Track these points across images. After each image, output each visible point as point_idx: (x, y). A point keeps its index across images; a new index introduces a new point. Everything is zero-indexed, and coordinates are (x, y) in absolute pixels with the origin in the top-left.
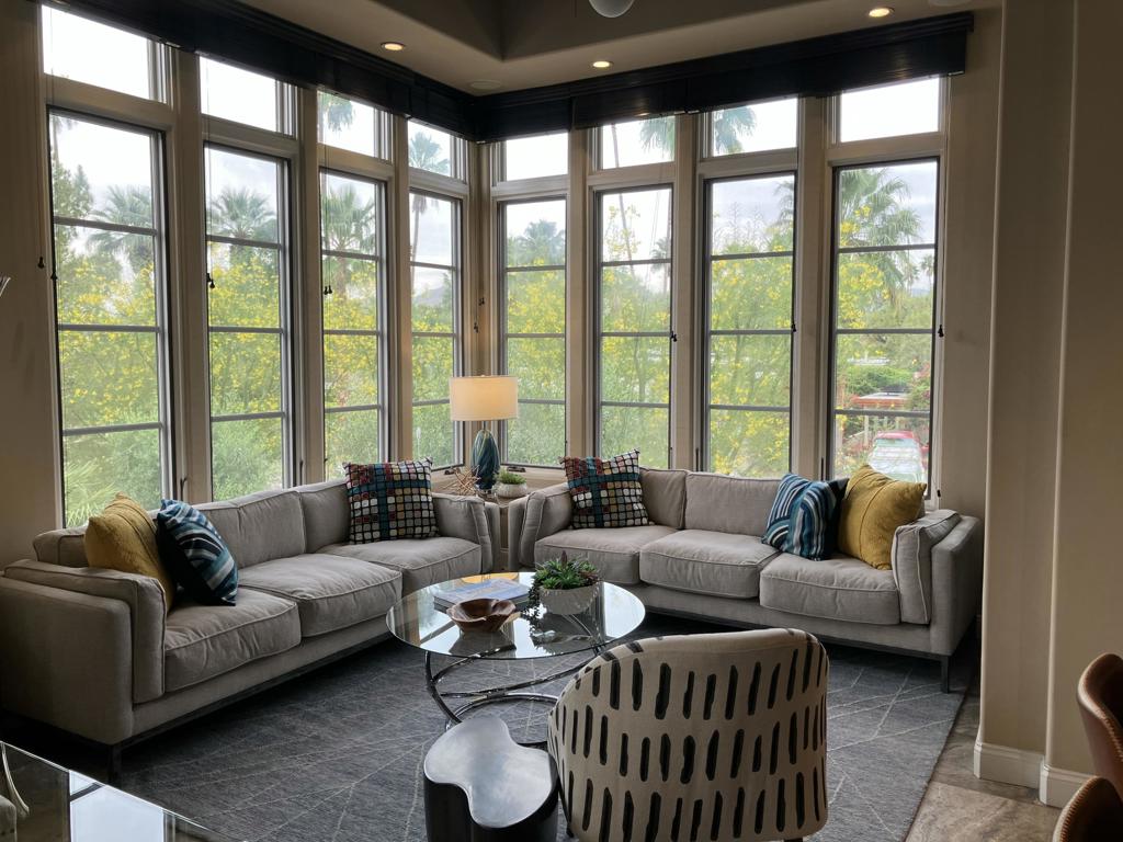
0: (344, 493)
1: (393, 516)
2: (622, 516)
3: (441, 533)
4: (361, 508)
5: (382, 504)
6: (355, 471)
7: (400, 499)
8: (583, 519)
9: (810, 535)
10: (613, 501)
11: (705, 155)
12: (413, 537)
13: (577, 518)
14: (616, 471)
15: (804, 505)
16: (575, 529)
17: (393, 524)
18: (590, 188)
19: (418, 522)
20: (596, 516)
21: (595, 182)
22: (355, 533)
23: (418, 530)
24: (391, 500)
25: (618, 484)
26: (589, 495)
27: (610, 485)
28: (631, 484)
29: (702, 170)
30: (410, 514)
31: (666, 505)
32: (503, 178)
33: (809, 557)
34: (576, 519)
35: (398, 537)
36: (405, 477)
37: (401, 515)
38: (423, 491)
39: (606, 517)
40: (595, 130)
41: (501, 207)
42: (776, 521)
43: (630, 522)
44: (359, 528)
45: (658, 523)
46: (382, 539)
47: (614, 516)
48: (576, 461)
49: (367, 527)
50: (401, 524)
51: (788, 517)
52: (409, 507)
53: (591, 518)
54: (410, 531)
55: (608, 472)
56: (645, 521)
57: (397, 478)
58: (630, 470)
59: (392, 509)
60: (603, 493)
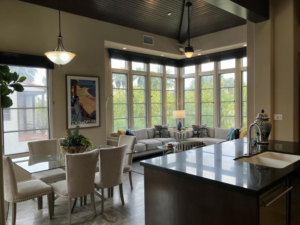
0: (154, 130)
1: (162, 134)
2: (202, 135)
3: (170, 137)
4: (157, 132)
6: (156, 126)
7: (163, 131)
10: (201, 133)
11: (219, 69)
12: (165, 137)
13: (194, 136)
14: (201, 127)
15: (232, 133)
17: (162, 135)
18: (199, 75)
19: (166, 135)
20: (198, 135)
21: (200, 74)
22: (155, 136)
23: (166, 136)
24: (161, 131)
25: (202, 130)
26: (196, 132)
27: (200, 130)
28: (204, 130)
29: (218, 72)
30: (164, 134)
31: (211, 134)
32: (184, 74)
35: (163, 137)
36: (164, 128)
38: (167, 130)
39: (199, 136)
40: (200, 65)
41: (184, 79)
42: (228, 136)
43: (204, 137)
45: (209, 137)
46: (160, 137)
47: (201, 136)
48: (194, 126)
49: (157, 135)
50: (163, 135)
51: (230, 135)
52: (164, 132)
53: (197, 136)
54: (164, 136)
56: (207, 136)
57: (162, 128)
58: (204, 127)
59: (161, 133)
60: (199, 131)
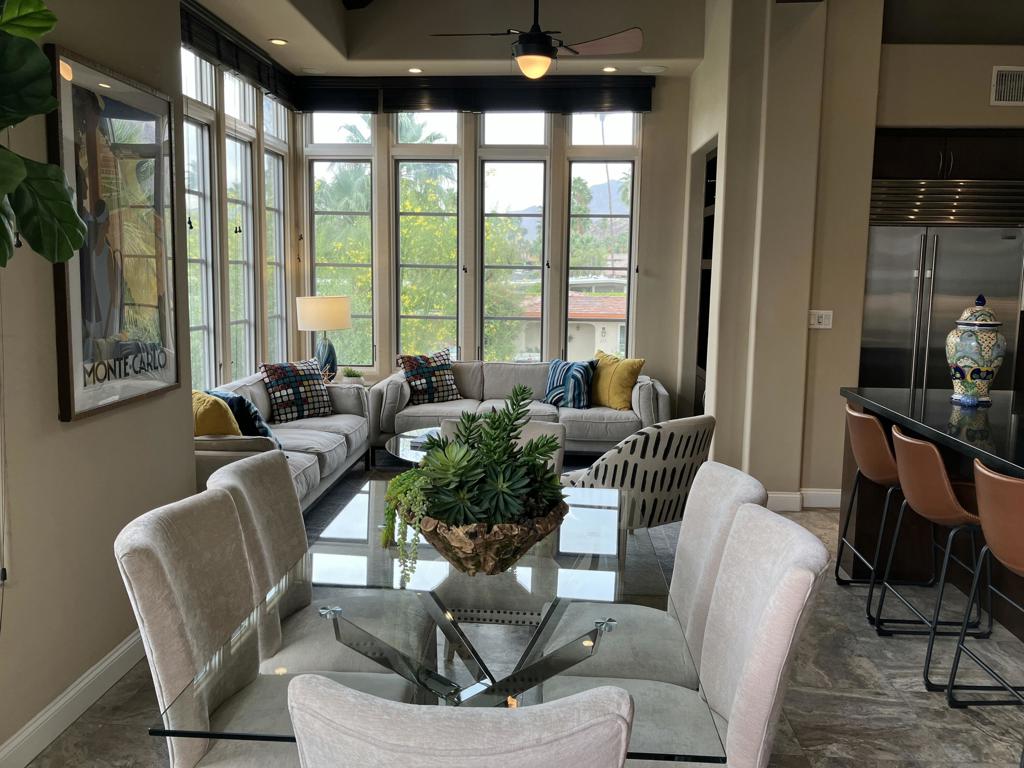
1: (305, 401)
2: (446, 394)
4: (281, 397)
5: (296, 393)
6: (271, 370)
7: (308, 389)
8: (421, 397)
9: (579, 394)
10: (440, 384)
11: (480, 143)
12: (317, 415)
14: (439, 364)
15: (574, 377)
16: (414, 404)
17: (306, 407)
18: (393, 156)
19: (321, 405)
20: (429, 395)
21: (396, 153)
22: (279, 415)
23: (322, 410)
24: (302, 389)
25: (441, 372)
26: (424, 381)
27: (437, 373)
28: (448, 372)
29: (479, 153)
30: (316, 399)
31: (472, 386)
32: (312, 141)
33: (579, 408)
34: (415, 398)
35: (309, 416)
36: (307, 372)
37: (310, 400)
39: (436, 395)
41: (311, 163)
42: (553, 389)
43: (451, 397)
44: (282, 411)
45: (466, 398)
46: (298, 418)
47: (441, 394)
48: (410, 358)
49: (288, 410)
50: (311, 406)
51: (563, 385)
52: (314, 393)
54: (317, 411)
55: (433, 364)
56: (459, 396)
57: (301, 373)
58: (446, 362)
59: (303, 396)
60: (434, 379)
